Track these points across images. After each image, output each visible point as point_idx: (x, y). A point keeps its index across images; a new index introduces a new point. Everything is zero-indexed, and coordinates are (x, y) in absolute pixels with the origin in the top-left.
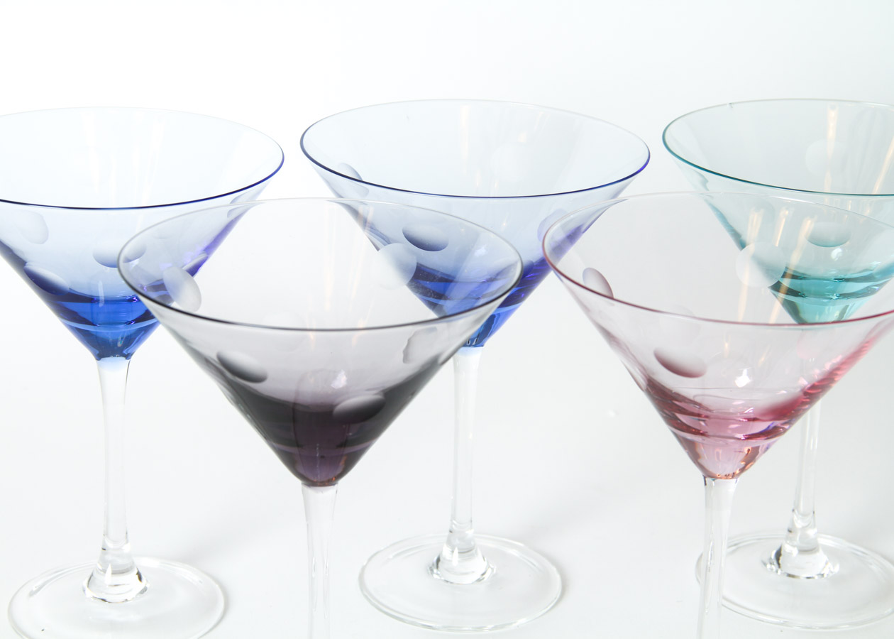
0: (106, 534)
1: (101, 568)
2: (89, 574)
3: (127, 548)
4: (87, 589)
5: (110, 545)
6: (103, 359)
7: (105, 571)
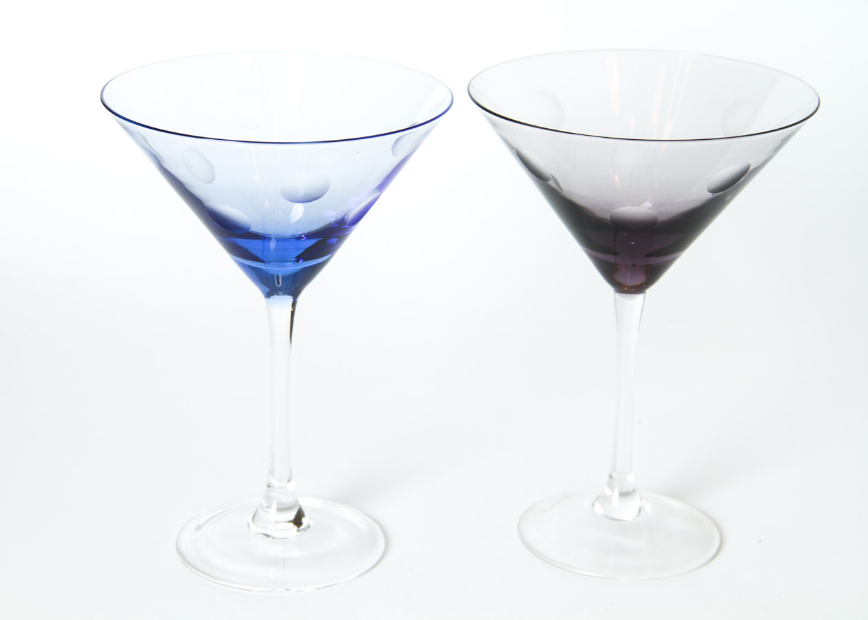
0: (271, 472)
1: (265, 505)
2: (254, 510)
3: (291, 487)
4: (252, 525)
5: (275, 483)
6: (272, 297)
7: (270, 507)
